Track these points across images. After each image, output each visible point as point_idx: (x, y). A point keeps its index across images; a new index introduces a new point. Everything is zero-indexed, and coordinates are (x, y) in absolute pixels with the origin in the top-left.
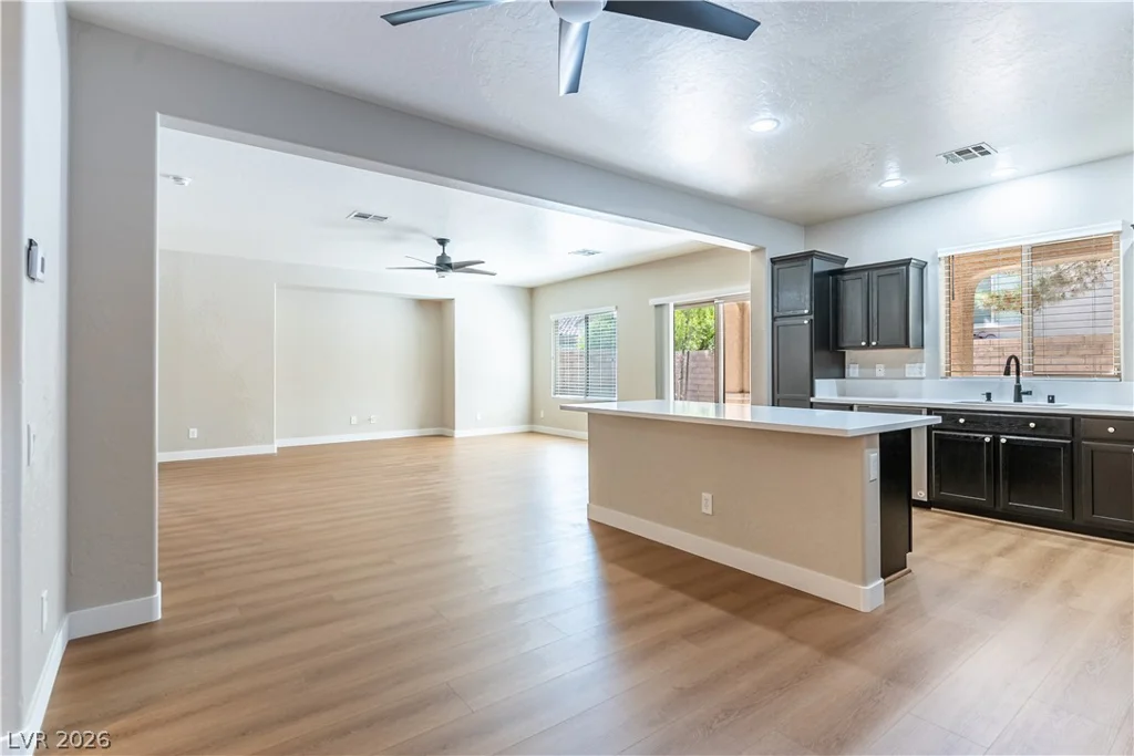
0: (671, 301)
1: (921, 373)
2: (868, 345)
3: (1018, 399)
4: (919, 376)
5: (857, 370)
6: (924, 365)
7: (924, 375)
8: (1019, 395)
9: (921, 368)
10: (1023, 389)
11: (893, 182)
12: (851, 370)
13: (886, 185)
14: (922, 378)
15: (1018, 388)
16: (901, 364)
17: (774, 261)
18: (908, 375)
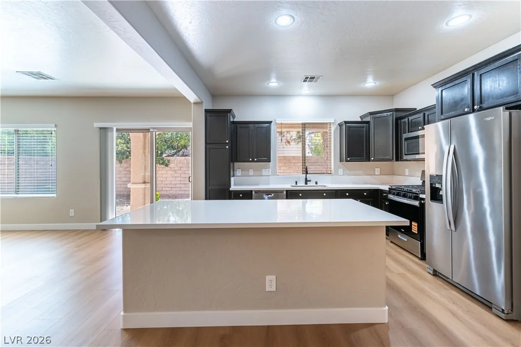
0: (115, 126)
1: (269, 173)
2: (253, 161)
3: (306, 183)
4: (268, 174)
6: (270, 169)
7: (270, 174)
8: (307, 181)
9: (269, 171)
10: (308, 179)
11: (273, 84)
12: (237, 172)
13: (271, 84)
14: (269, 176)
15: (306, 179)
16: (260, 169)
17: (207, 111)
18: (263, 174)
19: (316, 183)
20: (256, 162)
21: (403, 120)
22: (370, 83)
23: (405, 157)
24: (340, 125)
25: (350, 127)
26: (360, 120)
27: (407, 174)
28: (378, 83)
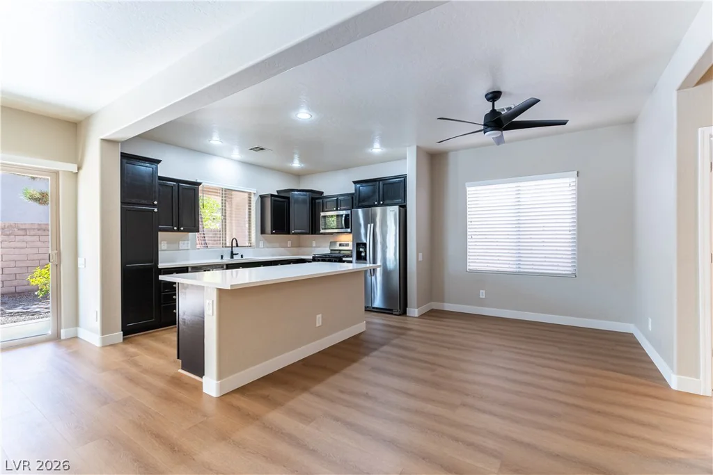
1: (187, 247)
2: (179, 230)
3: (232, 257)
5: (166, 245)
6: (189, 242)
8: (232, 255)
9: (188, 244)
11: (216, 142)
13: (212, 142)
14: (188, 250)
15: (232, 252)
16: (177, 241)
17: (123, 155)
18: (180, 248)
19: (242, 256)
20: (182, 231)
21: (317, 201)
22: (296, 164)
23: (322, 231)
24: (262, 197)
25: (275, 201)
26: (276, 194)
27: (314, 245)
28: (303, 165)
